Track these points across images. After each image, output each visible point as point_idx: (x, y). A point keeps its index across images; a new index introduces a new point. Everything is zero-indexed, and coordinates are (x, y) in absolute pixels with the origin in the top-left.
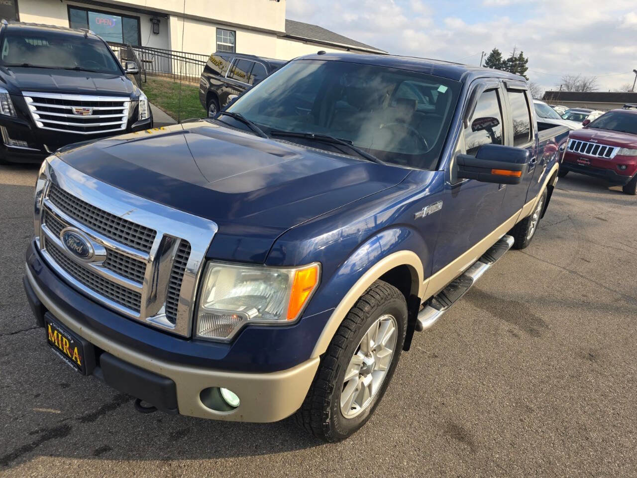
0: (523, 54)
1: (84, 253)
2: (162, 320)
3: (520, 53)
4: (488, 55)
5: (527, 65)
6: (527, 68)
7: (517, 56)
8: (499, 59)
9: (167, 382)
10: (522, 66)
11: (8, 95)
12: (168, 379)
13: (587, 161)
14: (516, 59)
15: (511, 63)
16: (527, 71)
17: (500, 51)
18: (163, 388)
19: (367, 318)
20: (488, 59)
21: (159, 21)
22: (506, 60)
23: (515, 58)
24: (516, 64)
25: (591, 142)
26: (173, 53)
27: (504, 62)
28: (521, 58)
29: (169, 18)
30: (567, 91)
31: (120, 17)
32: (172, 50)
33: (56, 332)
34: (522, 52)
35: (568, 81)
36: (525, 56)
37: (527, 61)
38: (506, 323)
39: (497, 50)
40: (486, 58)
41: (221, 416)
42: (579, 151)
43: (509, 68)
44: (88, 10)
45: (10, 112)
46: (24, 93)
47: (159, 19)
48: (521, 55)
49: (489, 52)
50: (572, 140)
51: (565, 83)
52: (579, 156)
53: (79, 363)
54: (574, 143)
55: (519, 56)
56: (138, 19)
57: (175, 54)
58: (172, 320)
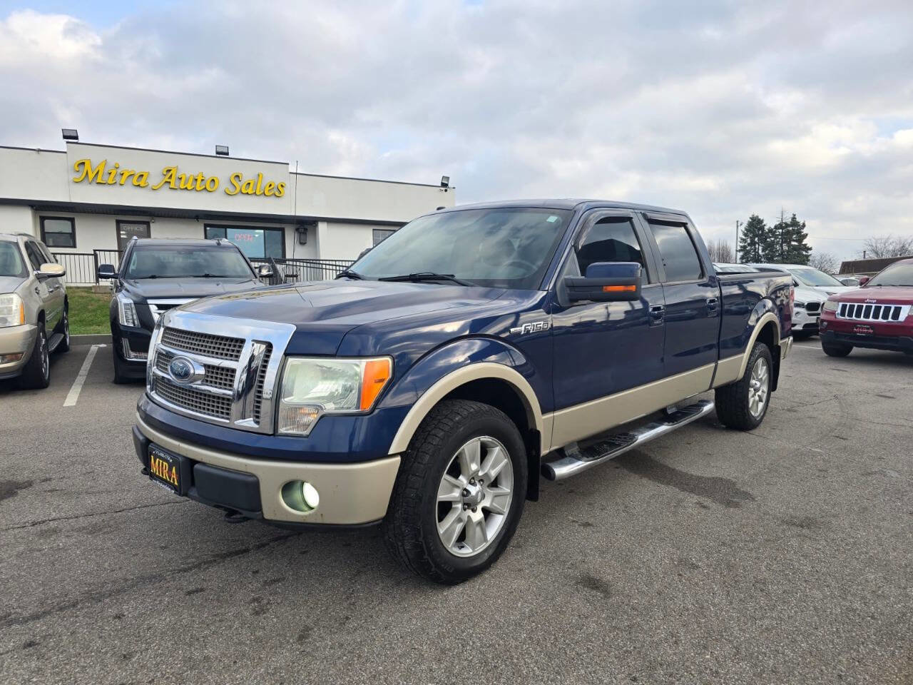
0: (796, 217)
1: (186, 374)
2: (249, 423)
3: (792, 216)
4: (745, 225)
5: (805, 231)
6: (807, 235)
7: (789, 221)
8: (762, 228)
9: (251, 479)
10: (799, 232)
11: (133, 306)
12: (253, 475)
13: (868, 329)
14: (787, 225)
15: (781, 231)
16: (808, 237)
17: (761, 217)
18: (246, 484)
19: (458, 428)
20: (746, 229)
21: (306, 230)
22: (773, 227)
23: (786, 223)
24: (788, 231)
25: (867, 303)
26: (321, 262)
27: (770, 230)
28: (794, 222)
29: (317, 225)
30: (876, 258)
31: (262, 231)
32: (321, 259)
33: (158, 460)
34: (795, 215)
35: (874, 245)
36: (800, 220)
37: (804, 226)
38: (696, 497)
39: (757, 217)
40: (742, 228)
41: (302, 517)
42: (854, 317)
43: (780, 237)
44: (226, 227)
45: (134, 323)
46: (149, 301)
47: (305, 227)
48: (794, 218)
49: (746, 220)
50: (841, 304)
51: (870, 248)
52: (855, 324)
53: (176, 483)
54: (844, 307)
55: (790, 220)
56: (283, 230)
57: (324, 262)
58: (257, 423)
